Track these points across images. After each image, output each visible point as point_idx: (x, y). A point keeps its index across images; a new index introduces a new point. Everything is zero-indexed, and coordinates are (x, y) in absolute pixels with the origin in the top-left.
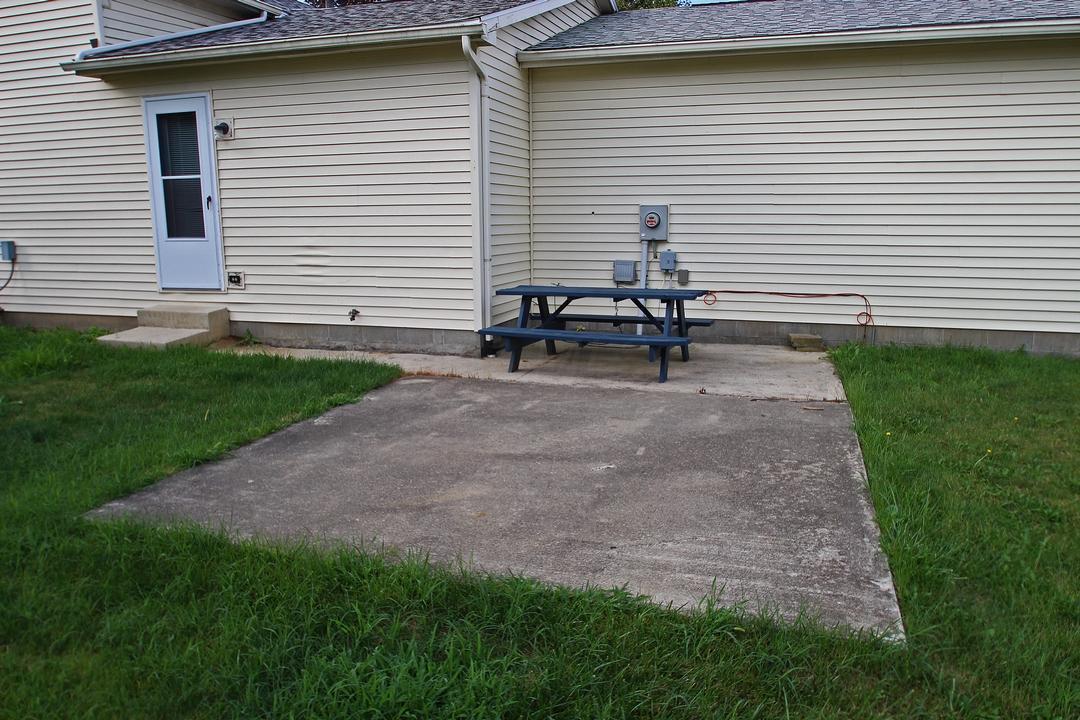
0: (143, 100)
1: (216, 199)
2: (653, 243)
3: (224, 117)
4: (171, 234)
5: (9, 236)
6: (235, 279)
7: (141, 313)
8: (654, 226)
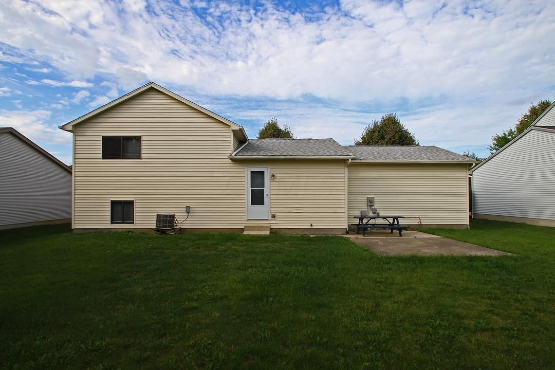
0: (246, 167)
1: (269, 195)
2: (371, 206)
3: (273, 173)
4: (252, 204)
5: (188, 204)
6: (273, 217)
7: (245, 227)
8: (371, 202)
